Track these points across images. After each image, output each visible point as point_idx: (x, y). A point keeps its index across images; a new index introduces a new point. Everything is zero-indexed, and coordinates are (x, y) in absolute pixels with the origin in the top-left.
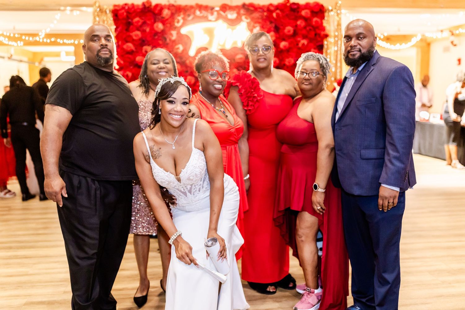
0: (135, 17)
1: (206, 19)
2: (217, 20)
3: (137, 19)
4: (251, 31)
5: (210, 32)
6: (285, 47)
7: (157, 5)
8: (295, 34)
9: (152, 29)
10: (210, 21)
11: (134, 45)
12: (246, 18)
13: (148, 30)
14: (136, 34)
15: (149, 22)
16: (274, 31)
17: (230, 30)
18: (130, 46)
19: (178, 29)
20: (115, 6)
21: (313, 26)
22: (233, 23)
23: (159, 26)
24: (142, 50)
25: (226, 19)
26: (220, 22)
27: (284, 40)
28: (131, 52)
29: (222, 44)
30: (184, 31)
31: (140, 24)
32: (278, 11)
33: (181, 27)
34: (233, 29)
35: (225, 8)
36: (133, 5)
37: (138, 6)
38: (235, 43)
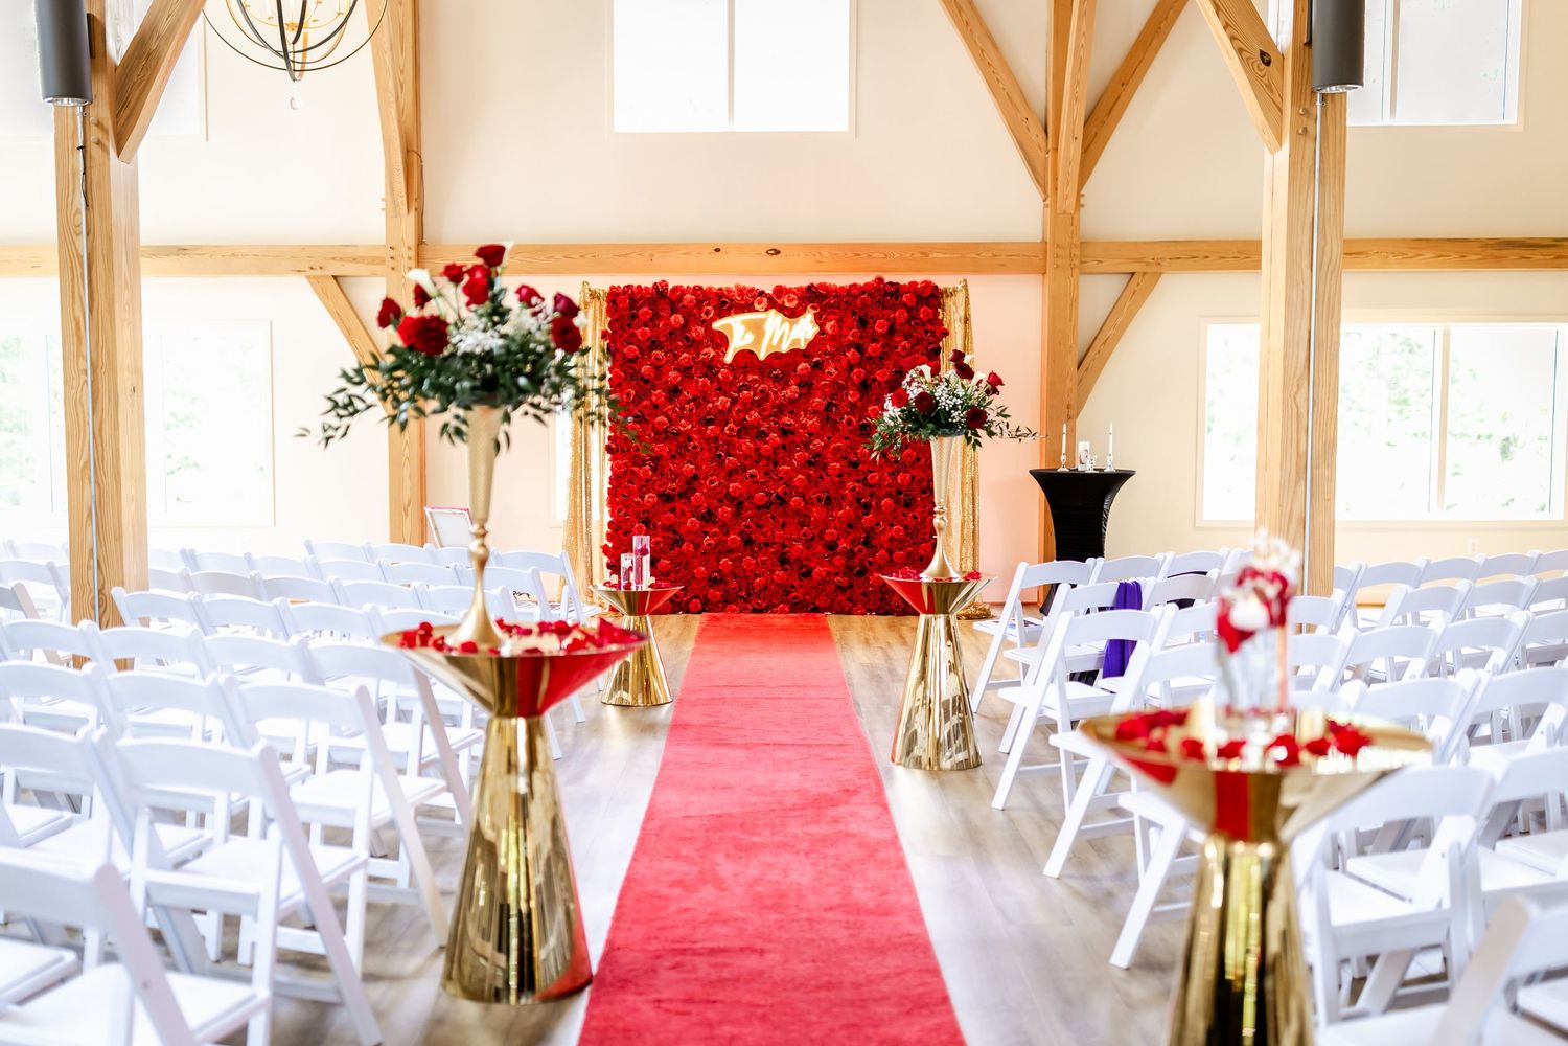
0: (641, 307)
1: (748, 308)
2: (766, 310)
3: (645, 309)
4: (822, 326)
5: (757, 329)
6: (874, 350)
7: (676, 288)
8: (892, 330)
9: (668, 324)
10: (757, 311)
11: (640, 348)
12: (814, 308)
13: (661, 324)
14: (643, 332)
15: (662, 313)
16: (858, 328)
17: (787, 326)
18: (632, 350)
19: (707, 324)
20: (612, 287)
21: (920, 319)
22: (793, 314)
23: (677, 319)
24: (650, 356)
25: (781, 309)
26: (773, 312)
27: (874, 340)
28: (634, 360)
29: (774, 342)
30: (717, 325)
31: (649, 317)
32: (865, 296)
33: (713, 319)
34: (792, 325)
35: (780, 291)
36: (639, 286)
37: (646, 288)
38: (798, 341)
